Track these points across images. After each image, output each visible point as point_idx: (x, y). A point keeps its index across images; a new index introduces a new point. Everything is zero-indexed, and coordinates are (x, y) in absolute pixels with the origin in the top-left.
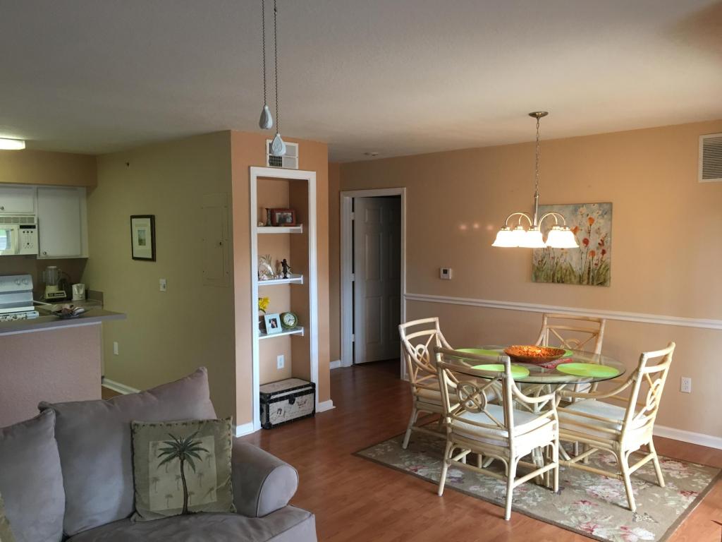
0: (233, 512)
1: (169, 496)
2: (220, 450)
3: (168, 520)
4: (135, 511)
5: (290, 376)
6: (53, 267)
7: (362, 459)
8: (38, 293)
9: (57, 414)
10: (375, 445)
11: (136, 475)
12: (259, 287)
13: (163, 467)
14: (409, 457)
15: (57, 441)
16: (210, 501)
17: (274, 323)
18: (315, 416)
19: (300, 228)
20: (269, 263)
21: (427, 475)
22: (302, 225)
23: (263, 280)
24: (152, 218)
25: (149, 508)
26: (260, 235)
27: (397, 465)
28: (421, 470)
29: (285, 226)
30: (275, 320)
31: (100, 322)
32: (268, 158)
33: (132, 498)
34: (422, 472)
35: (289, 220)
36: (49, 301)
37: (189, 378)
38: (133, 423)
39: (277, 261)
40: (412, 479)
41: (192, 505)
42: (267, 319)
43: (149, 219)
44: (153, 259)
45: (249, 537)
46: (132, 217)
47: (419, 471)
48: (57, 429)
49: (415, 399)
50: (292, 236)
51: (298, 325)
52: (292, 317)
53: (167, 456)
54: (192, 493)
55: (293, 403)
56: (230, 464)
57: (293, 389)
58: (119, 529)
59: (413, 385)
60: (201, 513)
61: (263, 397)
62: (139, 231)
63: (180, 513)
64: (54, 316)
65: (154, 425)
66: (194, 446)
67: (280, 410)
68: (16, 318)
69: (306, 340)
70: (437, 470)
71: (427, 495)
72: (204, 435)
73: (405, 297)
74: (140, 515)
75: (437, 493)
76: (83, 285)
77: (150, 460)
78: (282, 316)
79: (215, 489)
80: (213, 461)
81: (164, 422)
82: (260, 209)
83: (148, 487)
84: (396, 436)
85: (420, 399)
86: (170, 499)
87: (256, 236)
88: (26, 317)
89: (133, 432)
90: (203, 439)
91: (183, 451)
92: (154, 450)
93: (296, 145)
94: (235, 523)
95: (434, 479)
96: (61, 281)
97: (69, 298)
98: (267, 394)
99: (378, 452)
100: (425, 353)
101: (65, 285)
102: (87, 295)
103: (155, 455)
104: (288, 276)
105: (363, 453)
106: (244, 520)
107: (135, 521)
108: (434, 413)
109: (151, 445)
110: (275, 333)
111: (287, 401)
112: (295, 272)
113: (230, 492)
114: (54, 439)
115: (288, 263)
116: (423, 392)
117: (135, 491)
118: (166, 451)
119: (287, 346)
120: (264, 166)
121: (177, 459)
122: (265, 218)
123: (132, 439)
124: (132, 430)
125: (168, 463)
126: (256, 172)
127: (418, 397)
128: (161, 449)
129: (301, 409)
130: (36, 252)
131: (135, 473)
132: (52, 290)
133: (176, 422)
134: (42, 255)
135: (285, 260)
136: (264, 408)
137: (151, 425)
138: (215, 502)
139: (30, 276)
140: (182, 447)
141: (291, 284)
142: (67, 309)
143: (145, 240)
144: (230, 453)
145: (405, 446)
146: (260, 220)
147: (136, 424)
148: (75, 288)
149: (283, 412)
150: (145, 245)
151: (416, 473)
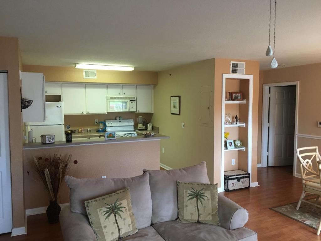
0: (219, 226)
1: (192, 214)
2: (213, 198)
3: (191, 224)
4: (178, 218)
5: (238, 169)
6: (141, 117)
7: (274, 212)
8: (135, 127)
9: (150, 174)
10: (282, 206)
11: (179, 203)
12: (225, 128)
13: (189, 201)
14: (299, 214)
15: (150, 185)
16: (209, 219)
17: (231, 144)
18: (250, 188)
19: (244, 101)
20: (229, 117)
21: (310, 224)
22: (245, 100)
23: (227, 124)
24: (179, 97)
25: (184, 217)
26: (226, 105)
27: (294, 217)
28: (307, 221)
29: (238, 100)
30: (231, 143)
31: (160, 139)
32: (231, 70)
33: (177, 212)
34: (307, 222)
35: (239, 98)
36: (140, 130)
37: (199, 165)
38: (177, 181)
39: (233, 116)
40: (303, 225)
41: (201, 219)
42: (228, 142)
43: (178, 98)
44: (179, 114)
45: (227, 237)
46: (171, 97)
47: (306, 221)
48: (150, 180)
49: (304, 186)
50: (240, 105)
51: (242, 146)
52: (239, 142)
53: (190, 197)
54: (201, 214)
55: (239, 182)
56: (217, 204)
57: (240, 175)
58: (173, 224)
59: (303, 179)
60: (205, 223)
61: (225, 177)
62: (174, 102)
63: (196, 222)
64: (144, 136)
65: (186, 183)
66: (202, 194)
67: (233, 184)
68: (128, 136)
69: (246, 153)
70: (316, 223)
71: (311, 234)
72: (206, 190)
73: (297, 136)
74: (180, 220)
75: (316, 234)
76: (152, 124)
77: (184, 197)
78: (234, 141)
79: (211, 214)
80: (210, 202)
81: (190, 183)
82: (226, 93)
83: (184, 209)
84: (293, 203)
85: (307, 186)
86: (192, 215)
87: (224, 104)
88: (132, 136)
89: (177, 185)
90: (205, 192)
91: (197, 196)
92: (186, 193)
93: (244, 63)
94: (220, 230)
95: (314, 226)
96: (144, 122)
97: (146, 129)
98: (227, 176)
99: (283, 210)
100: (310, 164)
101: (145, 124)
102: (153, 128)
103: (186, 196)
104: (238, 123)
105: (275, 209)
106: (224, 230)
107: (178, 222)
108: (315, 194)
109: (184, 192)
110: (231, 149)
111: (237, 180)
112: (242, 121)
113: (217, 217)
114: (149, 185)
115: (238, 117)
116: (309, 183)
117: (178, 209)
118: (191, 195)
119: (236, 155)
120: (229, 73)
121: (195, 199)
122: (228, 97)
123: (177, 188)
124: (177, 184)
125: (192, 200)
126: (226, 76)
127: (305, 185)
128: (188, 194)
129: (243, 184)
130: (135, 111)
131: (178, 202)
132: (140, 125)
133: (194, 183)
134: (137, 112)
135: (237, 116)
136: (226, 182)
137: (185, 183)
138: (211, 220)
139: (132, 120)
140: (197, 194)
141: (239, 127)
142: (148, 133)
143: (176, 106)
144: (217, 200)
145: (298, 208)
146: (226, 98)
147: (179, 182)
148: (148, 125)
149: (234, 185)
150: (176, 108)
151: (304, 222)
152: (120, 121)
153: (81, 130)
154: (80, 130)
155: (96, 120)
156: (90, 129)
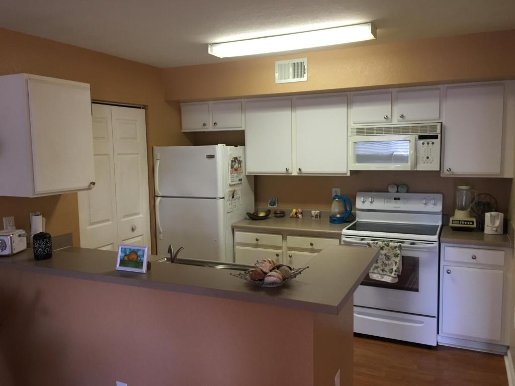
6: (465, 188)
76: (501, 215)
97: (480, 230)
130: (437, 168)
134: (445, 171)
139: (440, 196)
152: (397, 195)
153: (296, 213)
154: (294, 211)
155: (334, 190)
156: (317, 212)
